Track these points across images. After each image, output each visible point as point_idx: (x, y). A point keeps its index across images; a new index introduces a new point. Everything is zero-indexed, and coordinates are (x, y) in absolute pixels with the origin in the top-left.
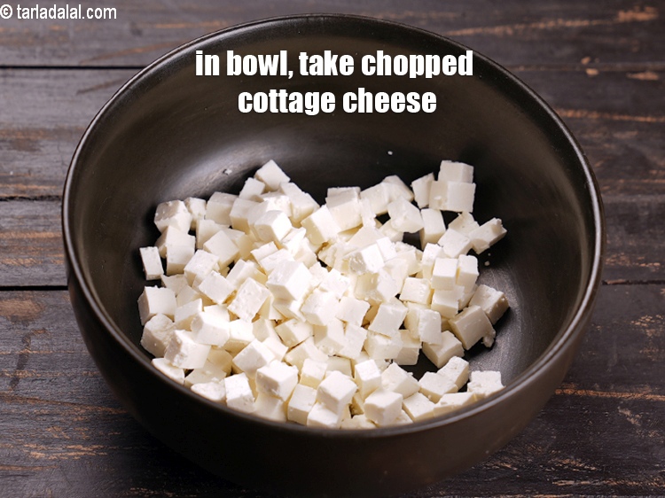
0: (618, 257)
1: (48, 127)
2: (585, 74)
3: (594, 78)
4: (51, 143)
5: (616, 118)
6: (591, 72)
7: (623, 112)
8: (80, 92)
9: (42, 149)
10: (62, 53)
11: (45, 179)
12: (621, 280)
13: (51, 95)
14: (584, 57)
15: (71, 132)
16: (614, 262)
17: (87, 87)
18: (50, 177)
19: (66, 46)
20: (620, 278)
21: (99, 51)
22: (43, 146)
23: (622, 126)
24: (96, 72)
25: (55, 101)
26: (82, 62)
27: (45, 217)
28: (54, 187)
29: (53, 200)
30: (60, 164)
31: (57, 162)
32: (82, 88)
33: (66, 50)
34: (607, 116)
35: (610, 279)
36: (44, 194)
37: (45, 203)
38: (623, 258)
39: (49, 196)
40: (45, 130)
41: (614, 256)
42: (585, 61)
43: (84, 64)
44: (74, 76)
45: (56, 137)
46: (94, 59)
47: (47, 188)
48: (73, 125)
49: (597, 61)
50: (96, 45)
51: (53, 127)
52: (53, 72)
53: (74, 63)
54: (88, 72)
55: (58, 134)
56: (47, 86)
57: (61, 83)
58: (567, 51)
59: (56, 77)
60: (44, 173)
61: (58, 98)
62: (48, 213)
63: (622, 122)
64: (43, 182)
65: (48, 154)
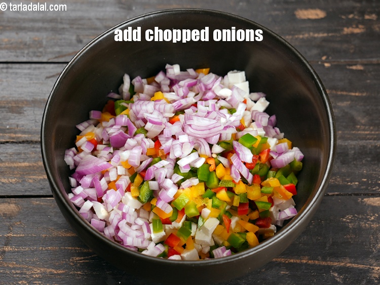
0: (336, 179)
1: (28, 99)
2: (324, 66)
3: (328, 68)
4: (30, 109)
5: (339, 93)
6: (327, 65)
7: (343, 90)
8: (48, 78)
9: (25, 112)
10: (39, 54)
11: (26, 130)
12: (336, 193)
13: (31, 79)
14: (323, 56)
15: (40, 102)
16: (333, 182)
17: (51, 74)
18: (28, 129)
19: (41, 50)
20: (336, 192)
21: (59, 52)
22: (25, 111)
23: (342, 98)
24: (56, 65)
25: (33, 83)
26: (49, 59)
27: (25, 153)
28: (30, 136)
29: (29, 143)
30: (34, 121)
31: (33, 120)
32: (48, 75)
33: (41, 52)
34: (334, 92)
35: (331, 192)
36: (25, 140)
37: (25, 145)
38: (338, 179)
39: (27, 141)
40: (27, 101)
41: (334, 178)
42: (324, 58)
43: (50, 61)
44: (44, 68)
45: (33, 105)
46: (56, 57)
47: (26, 136)
48: (42, 98)
49: (330, 58)
50: (57, 49)
51: (32, 99)
52: (33, 66)
53: (45, 60)
54: (52, 66)
55: (34, 103)
56: (29, 74)
57: (37, 72)
58: (315, 52)
59: (35, 69)
60: (25, 127)
61: (35, 81)
62: (26, 151)
63: (342, 95)
64: (24, 132)
65: (28, 115)
